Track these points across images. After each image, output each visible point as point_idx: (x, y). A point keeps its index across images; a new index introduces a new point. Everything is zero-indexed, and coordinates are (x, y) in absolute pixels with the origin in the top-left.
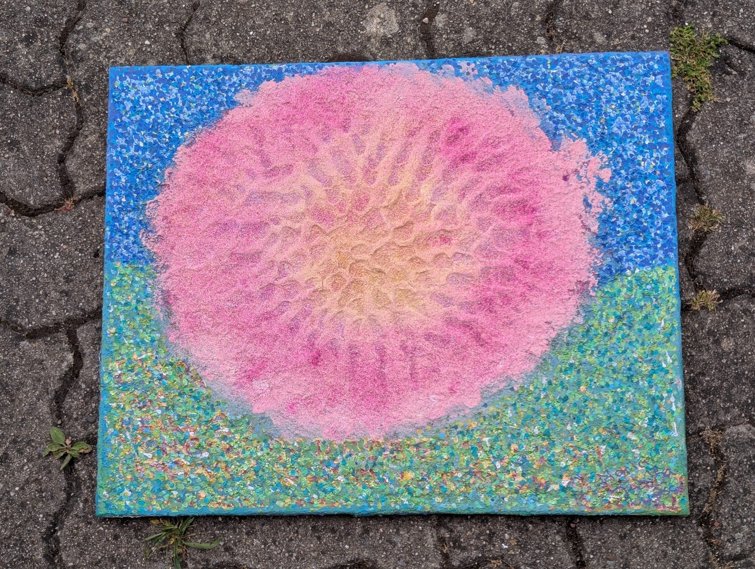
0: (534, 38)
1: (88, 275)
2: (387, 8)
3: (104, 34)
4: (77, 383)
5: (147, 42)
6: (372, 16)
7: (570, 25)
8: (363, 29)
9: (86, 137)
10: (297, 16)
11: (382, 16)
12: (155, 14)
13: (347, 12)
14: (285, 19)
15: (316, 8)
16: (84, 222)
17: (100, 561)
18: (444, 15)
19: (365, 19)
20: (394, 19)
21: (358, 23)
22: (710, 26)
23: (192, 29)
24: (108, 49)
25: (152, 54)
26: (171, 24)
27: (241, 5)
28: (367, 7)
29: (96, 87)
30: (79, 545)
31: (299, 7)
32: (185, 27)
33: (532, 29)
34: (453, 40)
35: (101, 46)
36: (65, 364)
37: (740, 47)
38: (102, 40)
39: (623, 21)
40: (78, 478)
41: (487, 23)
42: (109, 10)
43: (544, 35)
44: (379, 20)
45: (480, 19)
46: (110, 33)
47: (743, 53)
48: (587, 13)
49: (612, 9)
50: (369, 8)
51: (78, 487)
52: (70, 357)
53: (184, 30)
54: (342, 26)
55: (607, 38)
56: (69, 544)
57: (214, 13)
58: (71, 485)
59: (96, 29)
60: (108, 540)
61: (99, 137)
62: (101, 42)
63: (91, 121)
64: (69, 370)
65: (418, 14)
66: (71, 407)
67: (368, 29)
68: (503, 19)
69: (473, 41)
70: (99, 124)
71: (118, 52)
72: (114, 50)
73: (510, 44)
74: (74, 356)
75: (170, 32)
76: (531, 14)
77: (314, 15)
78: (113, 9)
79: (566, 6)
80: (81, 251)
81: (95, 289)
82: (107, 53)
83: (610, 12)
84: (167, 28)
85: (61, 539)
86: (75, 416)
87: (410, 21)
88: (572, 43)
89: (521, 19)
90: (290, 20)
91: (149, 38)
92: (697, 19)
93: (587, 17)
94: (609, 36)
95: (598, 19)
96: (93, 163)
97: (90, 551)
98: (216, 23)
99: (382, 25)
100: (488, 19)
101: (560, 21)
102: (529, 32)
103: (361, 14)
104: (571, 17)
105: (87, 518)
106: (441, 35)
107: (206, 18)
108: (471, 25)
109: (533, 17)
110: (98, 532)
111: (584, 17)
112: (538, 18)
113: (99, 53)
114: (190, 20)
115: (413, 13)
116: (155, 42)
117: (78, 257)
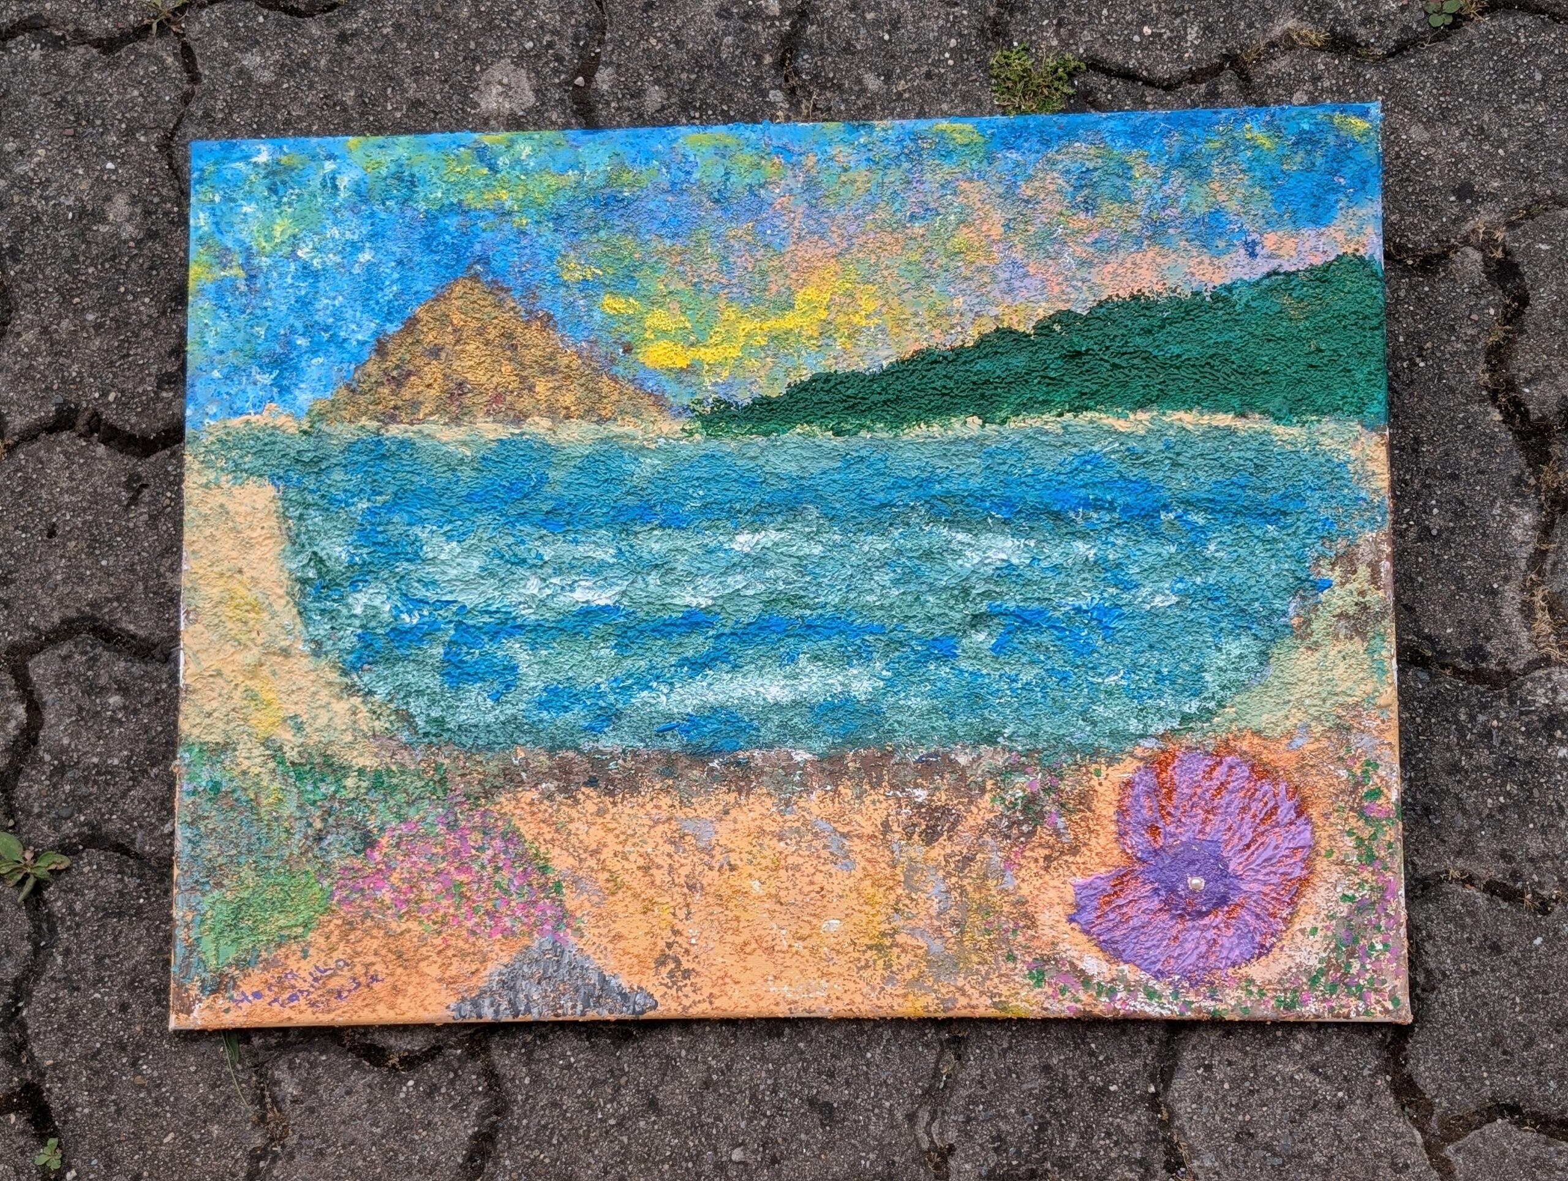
0: (764, 93)
1: (39, 570)
2: (513, 67)
3: (36, 160)
4: (36, 753)
5: (110, 166)
6: (488, 83)
7: (823, 66)
8: (476, 105)
9: (19, 335)
10: (361, 96)
11: (505, 81)
12: (119, 117)
13: (446, 81)
14: (342, 103)
15: (391, 79)
16: (26, 479)
17: (99, 1051)
18: (610, 70)
19: (476, 89)
20: (525, 84)
21: (466, 96)
22: (1055, 43)
23: (185, 135)
24: (44, 184)
25: (120, 184)
26: (147, 130)
27: (265, 86)
28: (478, 69)
29: (28, 250)
30: (60, 1028)
31: (364, 80)
32: (173, 134)
33: (758, 78)
34: (629, 109)
35: (31, 181)
36: (13, 723)
37: (1108, 73)
38: (33, 170)
39: (910, 50)
40: (50, 915)
41: (684, 76)
42: (42, 119)
43: (779, 87)
44: (500, 89)
45: (670, 70)
46: (46, 156)
47: (1114, 82)
48: (848, 43)
49: (889, 32)
50: (482, 70)
51: (53, 930)
52: (20, 711)
53: (171, 139)
54: (438, 105)
55: (885, 82)
56: (43, 1029)
57: (220, 105)
58: (40, 928)
59: (21, 152)
60: (110, 1014)
61: (41, 333)
62: (31, 174)
63: (24, 308)
64: (21, 734)
65: (566, 73)
66: (28, 795)
67: (483, 105)
68: (710, 67)
69: (663, 108)
70: (38, 312)
71: (61, 187)
72: (55, 185)
73: (725, 108)
74: (27, 710)
75: (147, 144)
76: (755, 54)
77: (389, 90)
78: (48, 117)
79: (813, 34)
80: (24, 529)
81: (54, 590)
82: (43, 190)
83: (887, 37)
84: (142, 139)
85: (29, 1022)
86: (36, 810)
87: (553, 85)
88: (829, 95)
89: (739, 64)
90: (349, 103)
91: (112, 159)
92: (1031, 33)
93: (848, 49)
94: (888, 77)
95: (868, 50)
96: (33, 378)
97: (81, 1036)
98: (225, 122)
99: (507, 96)
100: (683, 69)
101: (805, 61)
102: (755, 85)
103: (470, 81)
104: (823, 52)
105: (71, 981)
106: (608, 103)
107: (207, 115)
108: (657, 82)
109: (759, 59)
110: (92, 1002)
111: (844, 49)
112: (768, 59)
113: (28, 192)
114: (180, 121)
115: (556, 72)
116: (124, 163)
117: (21, 540)
